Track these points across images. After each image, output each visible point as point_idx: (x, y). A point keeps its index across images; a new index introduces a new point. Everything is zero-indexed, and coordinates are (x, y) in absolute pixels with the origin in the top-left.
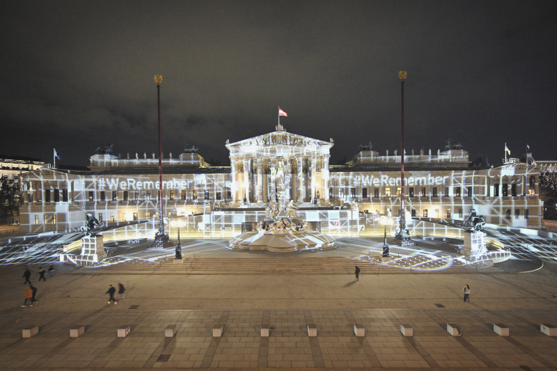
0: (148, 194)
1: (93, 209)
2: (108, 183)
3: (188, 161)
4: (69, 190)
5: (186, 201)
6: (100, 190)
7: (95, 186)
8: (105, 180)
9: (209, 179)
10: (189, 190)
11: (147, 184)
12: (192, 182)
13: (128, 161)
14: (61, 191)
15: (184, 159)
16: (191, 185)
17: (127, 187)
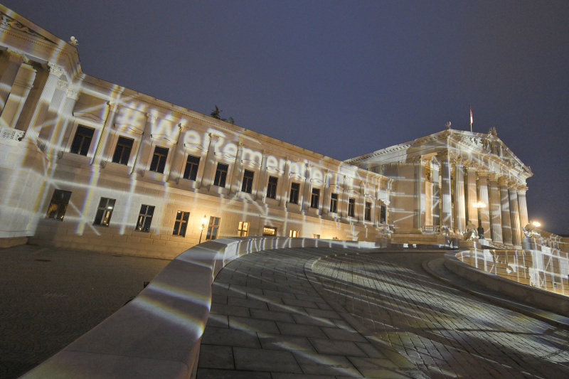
2: (153, 122)
5: (318, 212)
7: (107, 117)
8: (147, 111)
10: (326, 191)
12: (333, 176)
16: (331, 182)
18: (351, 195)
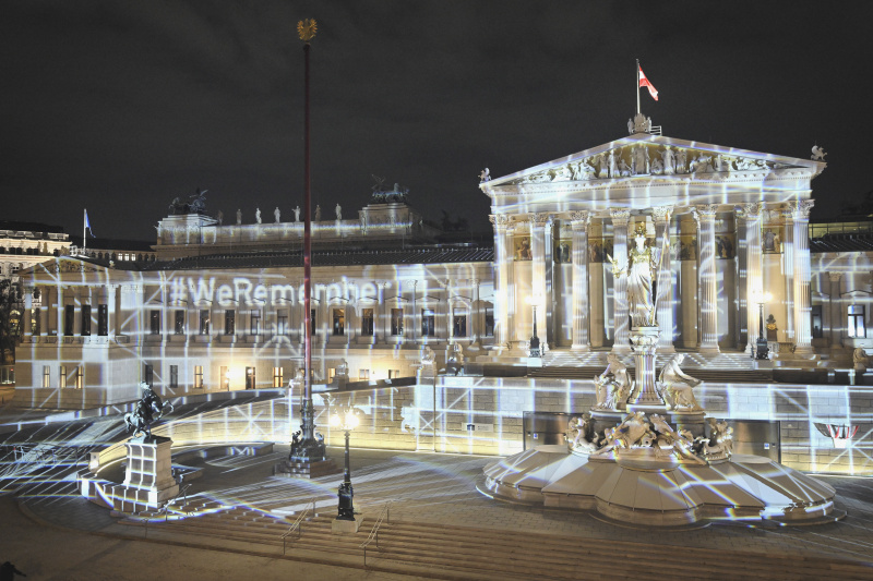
0: (281, 318)
1: (159, 354)
2: (192, 290)
3: (382, 226)
4: (111, 309)
5: (373, 339)
6: (174, 308)
7: (164, 298)
8: (186, 283)
9: (435, 277)
10: (382, 309)
11: (278, 293)
12: (388, 285)
13: (238, 229)
14: (94, 311)
15: (371, 222)
16: (388, 295)
17: (233, 299)
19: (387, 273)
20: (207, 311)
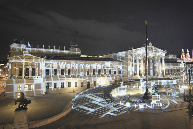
0: (82, 71)
2: (60, 65)
5: (101, 75)
6: (54, 69)
7: (51, 66)
9: (112, 64)
10: (102, 70)
11: (81, 66)
16: (104, 67)
17: (70, 67)
18: (110, 69)
19: (104, 63)
20: (63, 70)
